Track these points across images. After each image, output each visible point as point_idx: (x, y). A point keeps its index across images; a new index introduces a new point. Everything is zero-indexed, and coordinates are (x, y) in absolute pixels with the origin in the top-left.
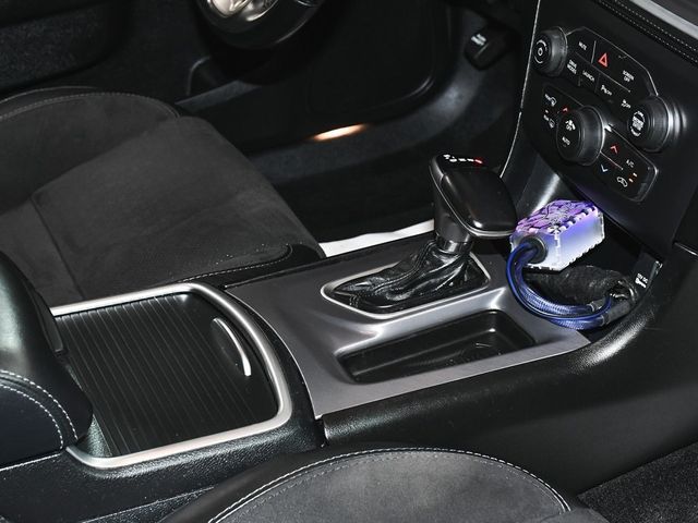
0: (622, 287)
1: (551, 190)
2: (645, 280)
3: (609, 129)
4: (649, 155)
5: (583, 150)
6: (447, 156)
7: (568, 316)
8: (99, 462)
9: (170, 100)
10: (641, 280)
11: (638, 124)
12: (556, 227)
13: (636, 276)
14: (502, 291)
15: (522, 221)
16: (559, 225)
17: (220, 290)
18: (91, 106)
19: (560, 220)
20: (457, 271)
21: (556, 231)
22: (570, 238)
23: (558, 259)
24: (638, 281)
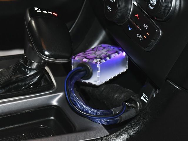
0: (133, 100)
2: (147, 98)
3: (136, 4)
4: (158, 22)
5: (119, 15)
6: (36, 9)
10: (145, 98)
12: (99, 60)
13: (142, 95)
14: (61, 94)
15: (81, 54)
16: (101, 59)
19: (102, 56)
20: (36, 79)
21: (99, 62)
23: (98, 79)
24: (142, 98)
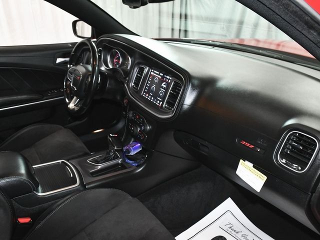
1: (132, 141)
4: (145, 133)
5: (135, 133)
6: (111, 135)
7: (133, 163)
8: (40, 194)
9: (63, 126)
11: (143, 128)
14: (121, 159)
15: (126, 146)
17: (68, 161)
18: (47, 127)
19: (133, 146)
20: (113, 156)
21: (132, 148)
22: (135, 149)
23: (132, 153)
